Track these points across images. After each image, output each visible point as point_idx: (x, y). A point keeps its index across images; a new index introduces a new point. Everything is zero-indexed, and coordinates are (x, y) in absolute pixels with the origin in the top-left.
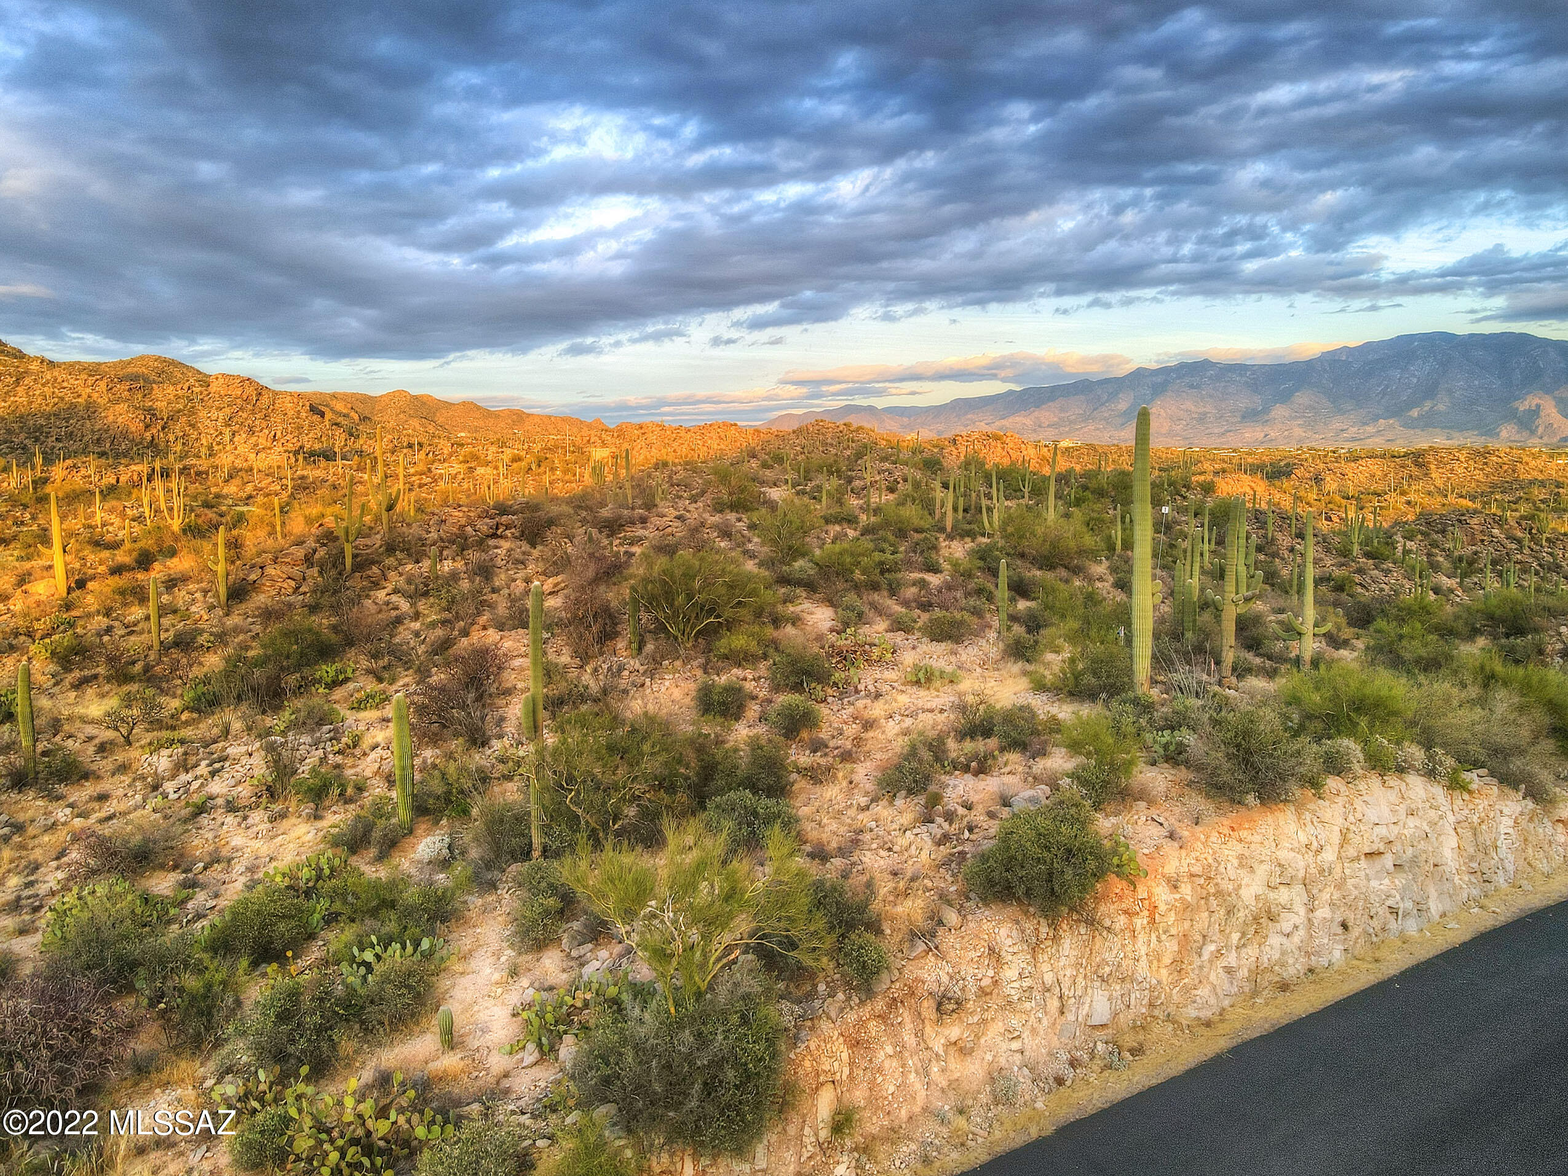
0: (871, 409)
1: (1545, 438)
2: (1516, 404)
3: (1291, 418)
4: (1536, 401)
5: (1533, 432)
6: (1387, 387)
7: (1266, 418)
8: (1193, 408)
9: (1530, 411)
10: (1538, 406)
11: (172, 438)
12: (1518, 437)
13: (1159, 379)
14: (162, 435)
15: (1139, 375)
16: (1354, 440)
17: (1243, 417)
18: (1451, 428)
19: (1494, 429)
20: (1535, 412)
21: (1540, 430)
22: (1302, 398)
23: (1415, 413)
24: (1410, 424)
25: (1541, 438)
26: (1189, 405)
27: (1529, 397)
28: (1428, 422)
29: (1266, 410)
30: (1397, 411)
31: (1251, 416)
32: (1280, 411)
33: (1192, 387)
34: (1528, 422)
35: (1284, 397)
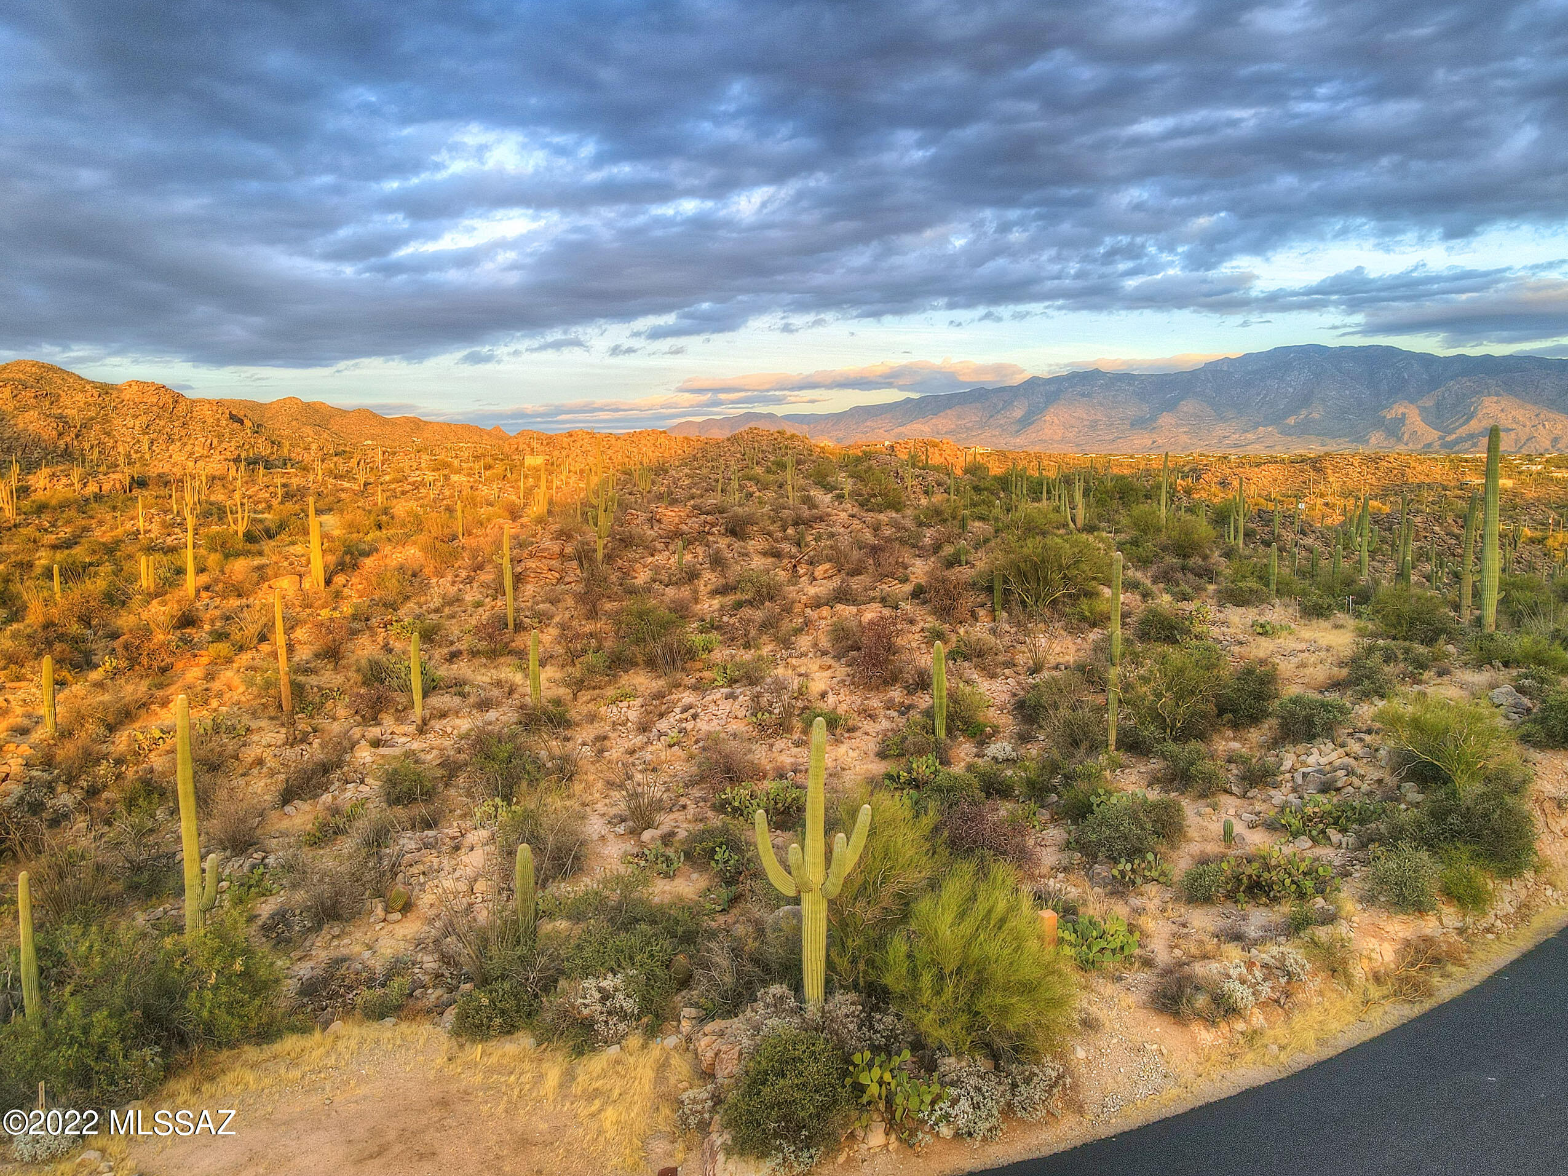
0: (770, 416)
1: (1410, 445)
2: (1384, 413)
3: (1178, 426)
4: (1402, 410)
5: (1399, 439)
6: (1265, 396)
7: (1154, 425)
8: (1085, 416)
9: (1396, 419)
10: (1403, 414)
12: (1385, 444)
13: (1053, 388)
15: (1033, 384)
16: (1236, 446)
18: (1324, 435)
19: (1365, 436)
20: (1402, 420)
21: (1406, 437)
22: (1189, 406)
23: (1291, 421)
24: (1286, 432)
25: (1406, 444)
26: (1080, 413)
27: (1396, 406)
28: (1304, 430)
29: (1153, 418)
30: (1276, 419)
31: (1139, 423)
32: (1166, 419)
33: (1083, 395)
34: (1393, 430)
35: (1170, 406)
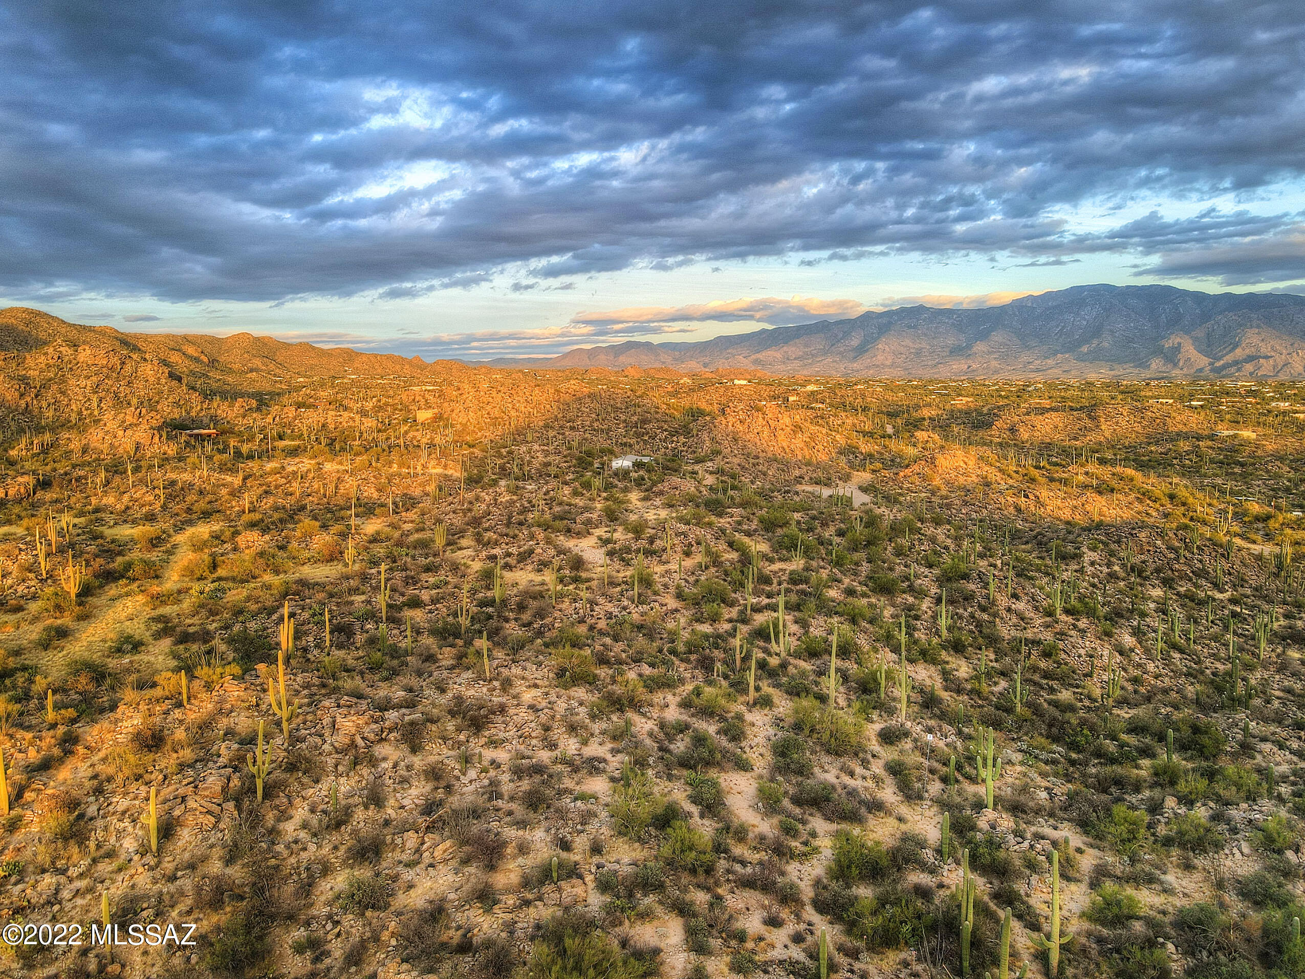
0: (648, 344)
1: (1185, 369)
2: (1163, 342)
3: (990, 353)
4: (1178, 340)
5: (1175, 365)
6: (1063, 327)
7: (969, 352)
8: (911, 344)
9: (1173, 348)
10: (1180, 344)
11: (44, 404)
12: (1163, 369)
13: (884, 320)
14: (35, 402)
15: (868, 317)
16: (1038, 370)
17: (951, 352)
18: (1112, 361)
19: (1147, 362)
20: (1177, 349)
21: (1181, 363)
22: (998, 337)
23: (1085, 349)
24: (1081, 358)
25: (1181, 369)
26: (908, 342)
27: (1173, 337)
28: (1096, 357)
29: (969, 347)
30: (1071, 347)
31: (957, 351)
32: (980, 347)
33: (910, 327)
34: (1171, 357)
35: (983, 336)
